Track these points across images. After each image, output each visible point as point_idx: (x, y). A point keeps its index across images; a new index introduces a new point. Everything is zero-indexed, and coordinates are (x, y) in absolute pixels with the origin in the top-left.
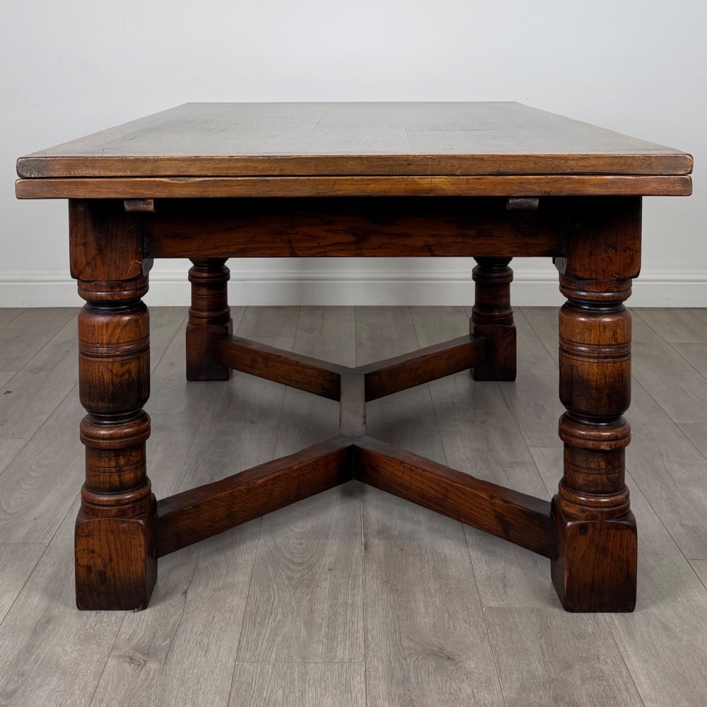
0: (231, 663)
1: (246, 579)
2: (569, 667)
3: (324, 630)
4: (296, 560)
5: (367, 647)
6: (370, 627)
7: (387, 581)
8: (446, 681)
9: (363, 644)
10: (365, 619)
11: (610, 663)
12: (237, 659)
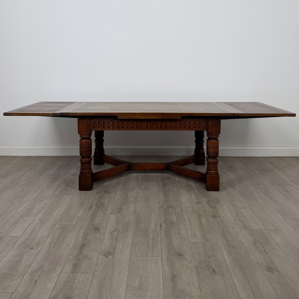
0: (129, 256)
1: (131, 234)
2: (211, 258)
3: (151, 248)
4: (144, 229)
5: (162, 252)
6: (162, 247)
7: (166, 235)
8: (181, 261)
9: (161, 252)
10: (161, 245)
11: (220, 257)
12: (130, 255)
